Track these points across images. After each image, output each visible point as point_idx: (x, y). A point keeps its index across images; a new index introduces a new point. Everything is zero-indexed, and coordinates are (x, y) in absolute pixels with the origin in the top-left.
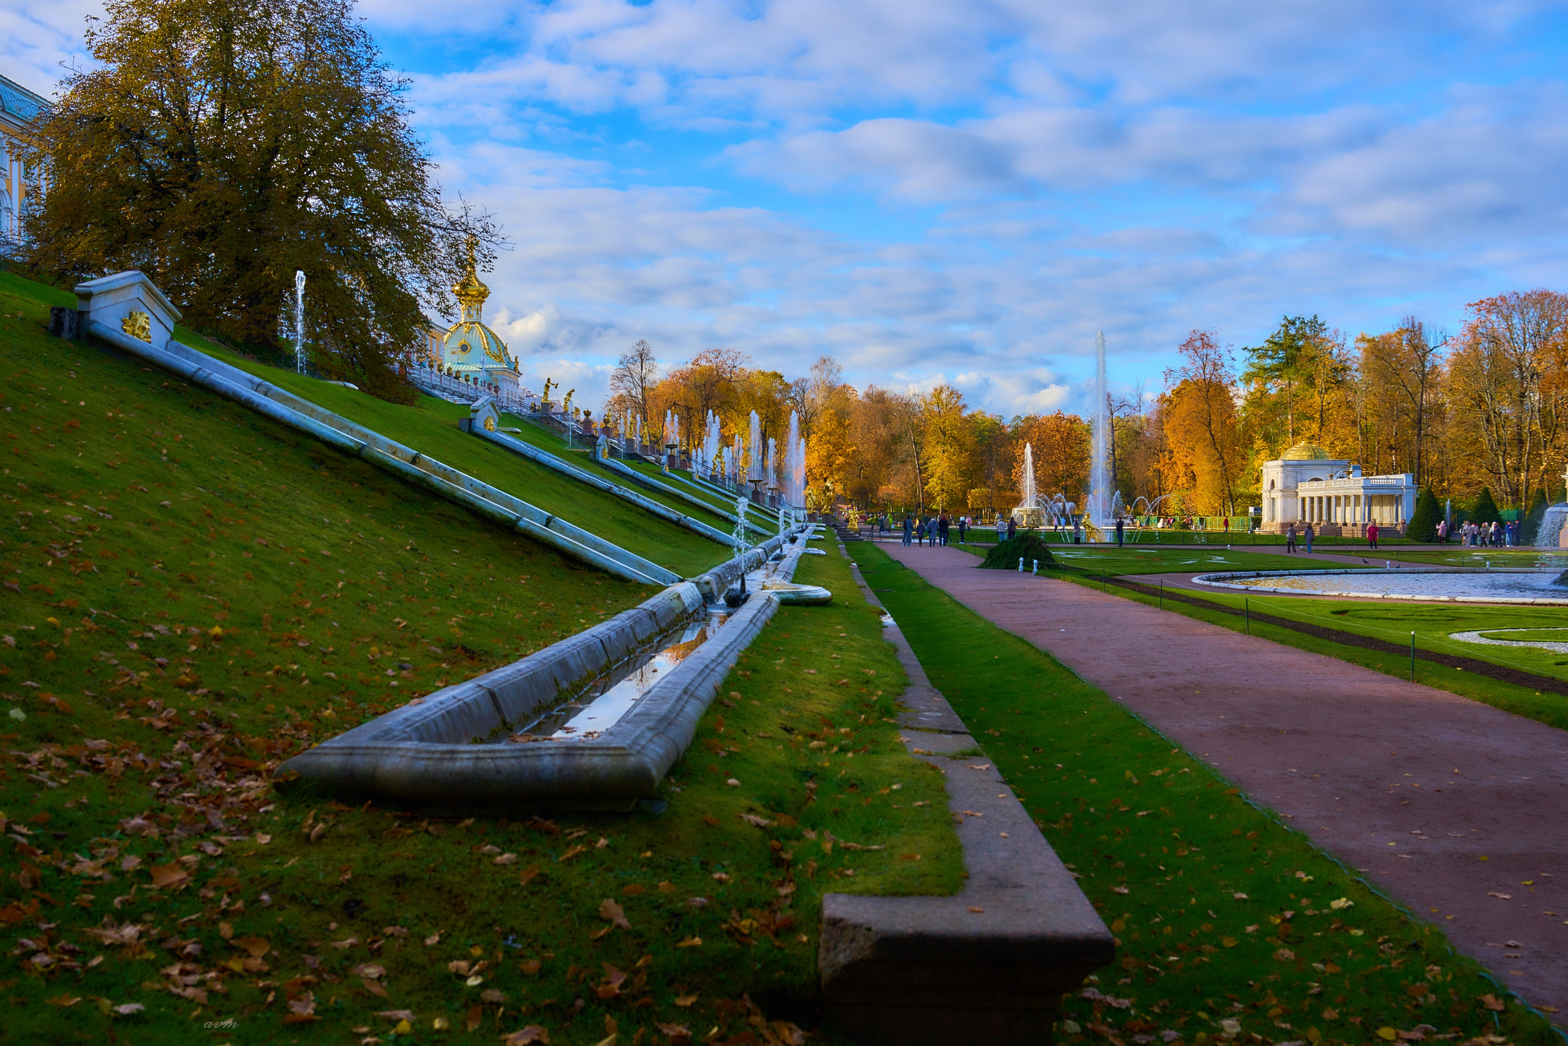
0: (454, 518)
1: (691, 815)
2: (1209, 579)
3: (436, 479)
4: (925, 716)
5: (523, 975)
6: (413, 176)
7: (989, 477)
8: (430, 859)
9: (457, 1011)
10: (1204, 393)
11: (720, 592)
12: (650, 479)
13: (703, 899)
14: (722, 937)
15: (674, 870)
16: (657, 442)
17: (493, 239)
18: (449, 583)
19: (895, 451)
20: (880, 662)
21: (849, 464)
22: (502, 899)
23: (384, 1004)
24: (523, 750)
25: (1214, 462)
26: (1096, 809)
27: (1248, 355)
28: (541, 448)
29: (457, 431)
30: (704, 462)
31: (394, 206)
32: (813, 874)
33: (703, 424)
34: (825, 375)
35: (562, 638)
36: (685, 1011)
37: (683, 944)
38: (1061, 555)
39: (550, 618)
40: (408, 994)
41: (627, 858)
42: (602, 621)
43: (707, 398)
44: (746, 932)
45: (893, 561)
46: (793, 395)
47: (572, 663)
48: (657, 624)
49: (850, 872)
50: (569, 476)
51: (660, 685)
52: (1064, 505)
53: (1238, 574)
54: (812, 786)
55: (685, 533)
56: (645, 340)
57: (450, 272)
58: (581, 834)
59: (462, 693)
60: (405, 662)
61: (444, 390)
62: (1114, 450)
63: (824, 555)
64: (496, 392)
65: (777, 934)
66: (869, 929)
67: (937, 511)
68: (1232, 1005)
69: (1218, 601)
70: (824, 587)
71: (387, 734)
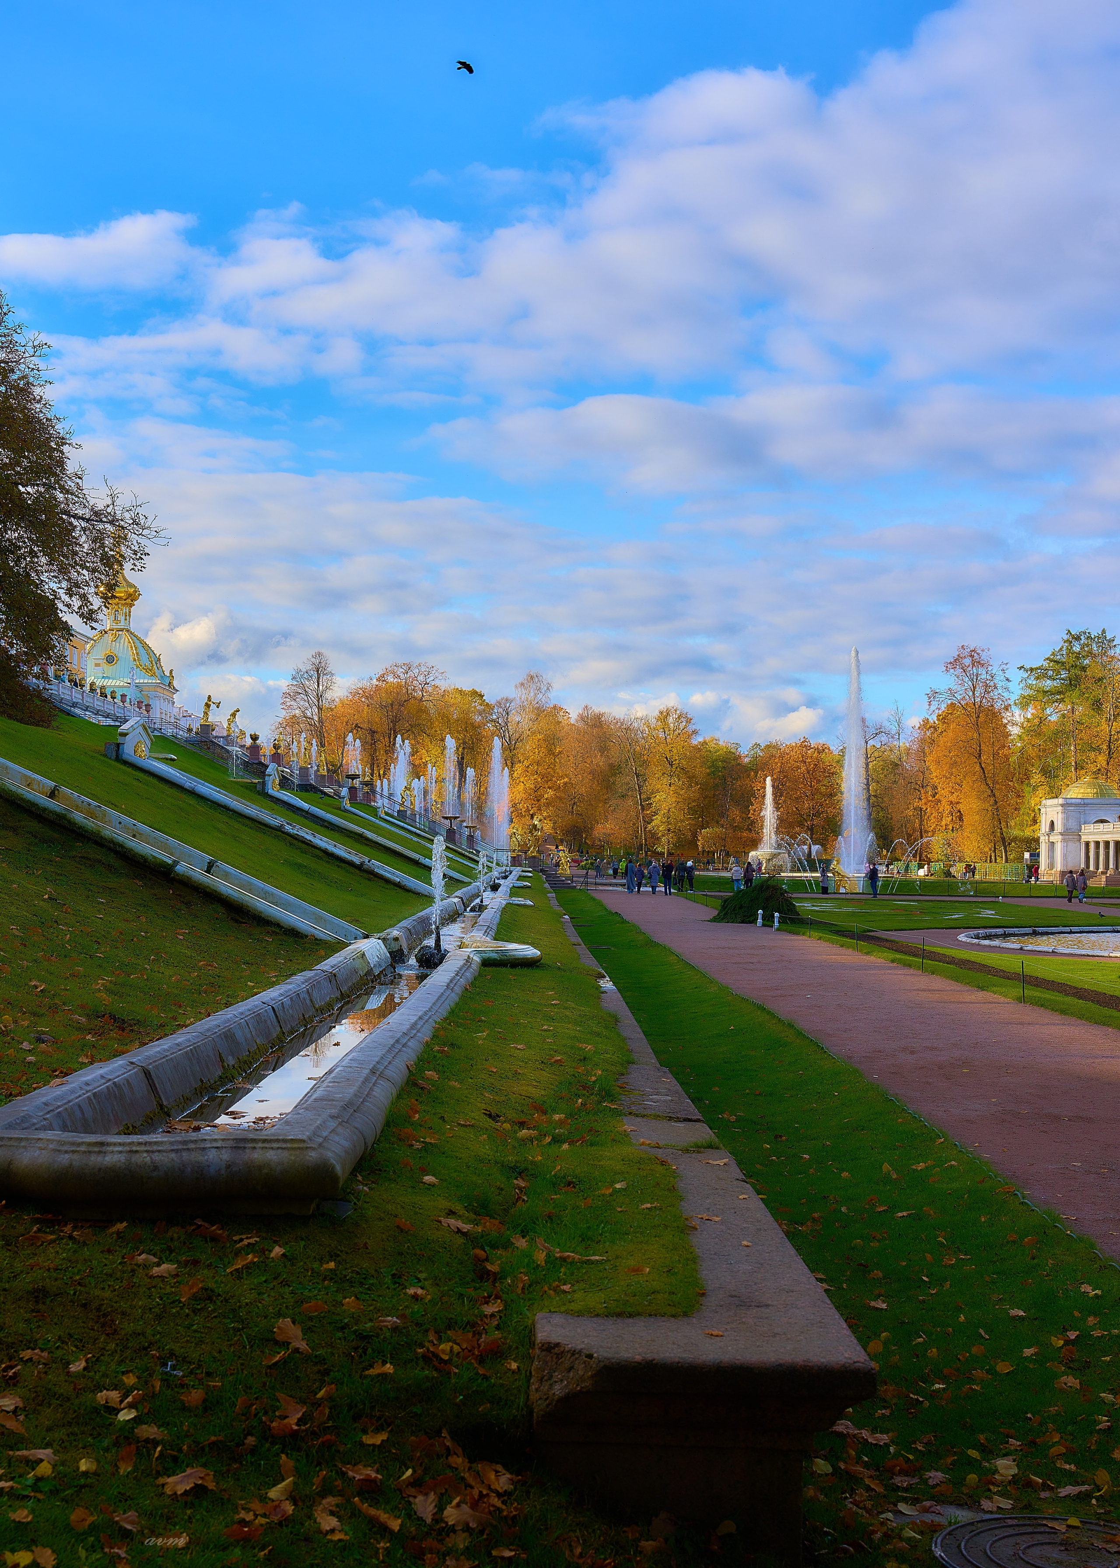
0: (99, 861)
1: (381, 1219)
2: (977, 937)
3: (78, 817)
4: (651, 1100)
5: (184, 1408)
6: (50, 457)
7: (722, 815)
8: (76, 1270)
9: (107, 1450)
10: (973, 719)
11: (411, 949)
12: (328, 815)
13: (395, 1319)
14: (417, 1363)
15: (361, 1284)
16: (335, 772)
17: (145, 532)
18: (95, 939)
19: (614, 783)
20: (598, 1035)
21: (560, 799)
22: (159, 1317)
23: (19, 1442)
24: (185, 1142)
25: (985, 800)
26: (848, 1209)
27: (1026, 675)
28: (200, 778)
29: (103, 758)
30: (391, 794)
31: (29, 493)
32: (523, 1289)
33: (391, 749)
34: (532, 694)
35: (228, 1005)
36: (373, 1451)
37: (371, 1372)
38: (805, 906)
39: (212, 980)
40: (49, 1429)
41: (307, 1271)
42: (273, 984)
43: (395, 721)
44: (446, 1357)
45: (611, 913)
46: (495, 717)
47: (239, 1035)
48: (338, 988)
49: (566, 1288)
50: (234, 811)
51: (344, 1064)
52: (810, 848)
53: (1011, 931)
54: (523, 1184)
55: (369, 880)
56: (323, 651)
57: (94, 570)
58: (252, 1241)
59: (112, 1072)
60: (44, 1033)
61: (87, 709)
62: (868, 784)
63: (531, 906)
64: (148, 712)
65: (481, 1361)
66: (590, 1356)
67: (662, 854)
68: (1007, 1442)
69: (989, 962)
70: (532, 944)
71: (24, 1122)
